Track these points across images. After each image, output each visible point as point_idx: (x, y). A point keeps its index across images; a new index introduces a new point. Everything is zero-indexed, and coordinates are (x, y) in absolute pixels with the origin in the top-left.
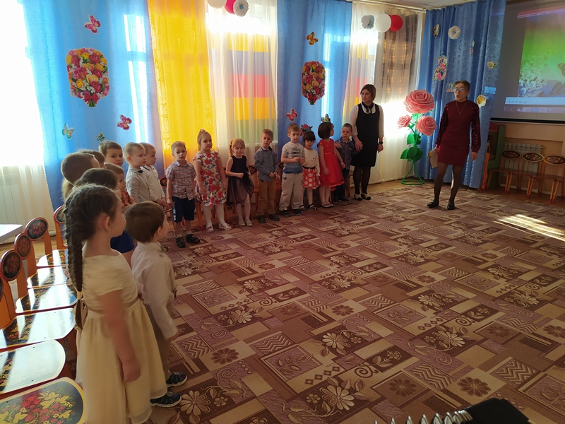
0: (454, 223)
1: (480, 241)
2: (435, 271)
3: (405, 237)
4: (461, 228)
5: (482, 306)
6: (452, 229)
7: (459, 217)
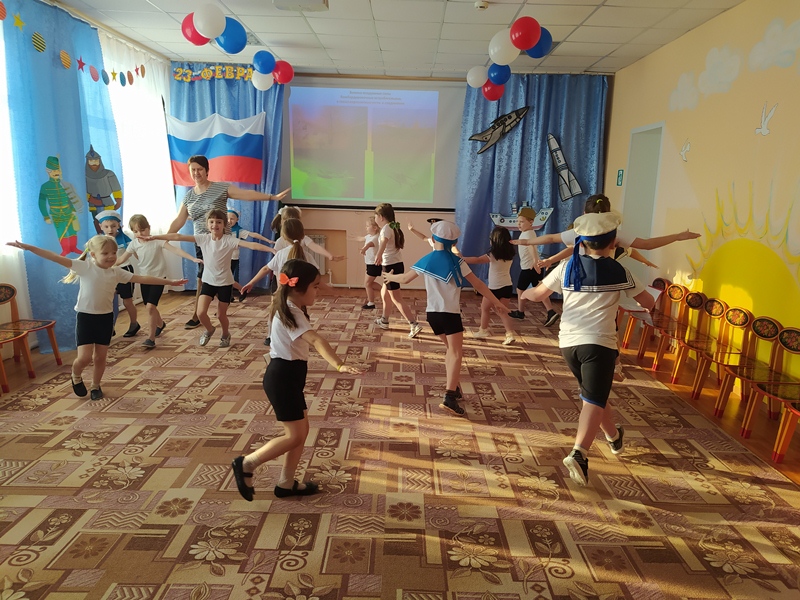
0: (141, 383)
1: (201, 405)
2: (178, 484)
3: (76, 435)
4: (158, 390)
5: (293, 518)
6: (145, 395)
7: (140, 372)
